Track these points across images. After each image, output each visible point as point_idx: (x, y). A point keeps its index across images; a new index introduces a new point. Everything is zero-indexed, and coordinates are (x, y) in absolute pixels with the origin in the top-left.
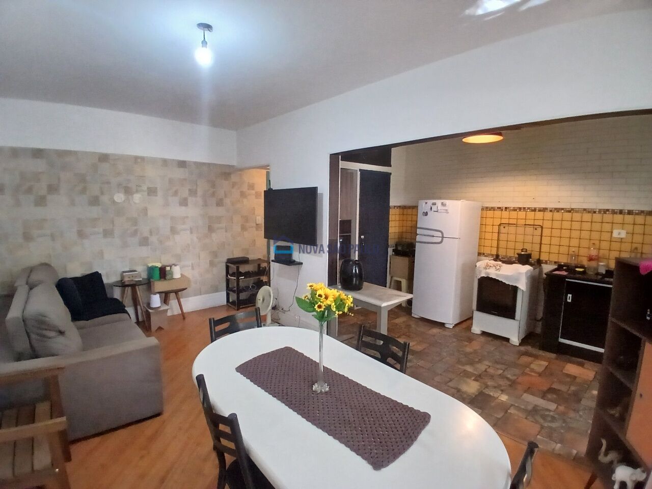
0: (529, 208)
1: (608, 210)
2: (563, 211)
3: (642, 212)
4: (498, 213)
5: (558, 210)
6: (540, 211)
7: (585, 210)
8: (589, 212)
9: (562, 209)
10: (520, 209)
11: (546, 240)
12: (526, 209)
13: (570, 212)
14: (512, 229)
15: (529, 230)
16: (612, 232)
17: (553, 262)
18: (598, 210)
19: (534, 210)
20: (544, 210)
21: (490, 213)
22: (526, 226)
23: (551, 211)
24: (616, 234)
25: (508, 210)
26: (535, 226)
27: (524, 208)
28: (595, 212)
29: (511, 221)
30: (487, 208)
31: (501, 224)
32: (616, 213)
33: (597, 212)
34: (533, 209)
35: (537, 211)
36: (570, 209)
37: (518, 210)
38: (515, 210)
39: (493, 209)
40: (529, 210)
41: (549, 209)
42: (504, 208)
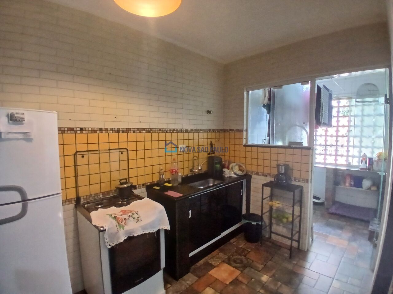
0: (111, 129)
2: (144, 132)
5: (140, 130)
6: (123, 132)
9: (144, 129)
10: (101, 129)
11: (132, 164)
12: (109, 129)
13: (149, 132)
15: (115, 155)
16: (178, 148)
17: (142, 185)
18: (168, 130)
19: (118, 132)
20: (127, 131)
23: (134, 132)
25: (84, 132)
26: (120, 150)
27: (106, 129)
32: (179, 132)
34: (116, 130)
35: (121, 132)
36: (150, 130)
37: (98, 132)
38: (94, 131)
40: (111, 132)
41: (132, 129)
42: (78, 129)
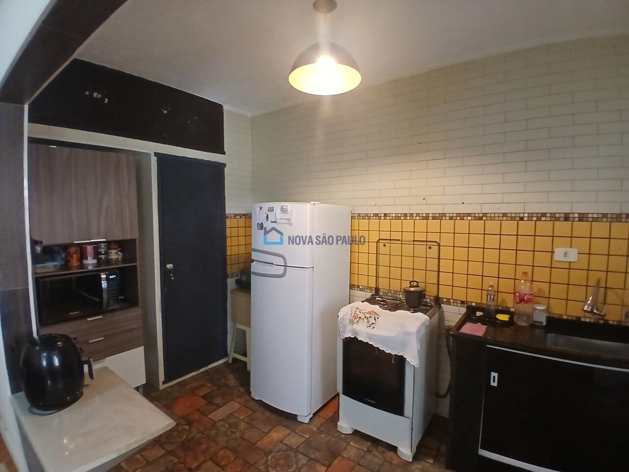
0: (418, 215)
1: (544, 215)
2: (469, 218)
3: (605, 215)
4: (374, 222)
5: (462, 216)
6: (434, 218)
7: (505, 215)
8: (513, 219)
9: (469, 215)
10: (405, 215)
11: (445, 266)
12: (415, 215)
13: (480, 219)
14: (396, 248)
15: (421, 249)
16: (553, 252)
17: (459, 302)
18: (526, 215)
19: (426, 218)
20: (440, 217)
21: (364, 223)
22: (416, 243)
23: (451, 218)
24: (559, 255)
25: (388, 218)
26: (428, 243)
27: (412, 215)
28: (522, 219)
29: (395, 236)
30: (359, 215)
31: (380, 239)
32: (557, 219)
33: (525, 219)
34: (424, 215)
35: (430, 218)
36: (481, 215)
37: (402, 218)
38: (398, 217)
39: (367, 217)
40: (418, 218)
41: (447, 215)
42: (383, 215)
